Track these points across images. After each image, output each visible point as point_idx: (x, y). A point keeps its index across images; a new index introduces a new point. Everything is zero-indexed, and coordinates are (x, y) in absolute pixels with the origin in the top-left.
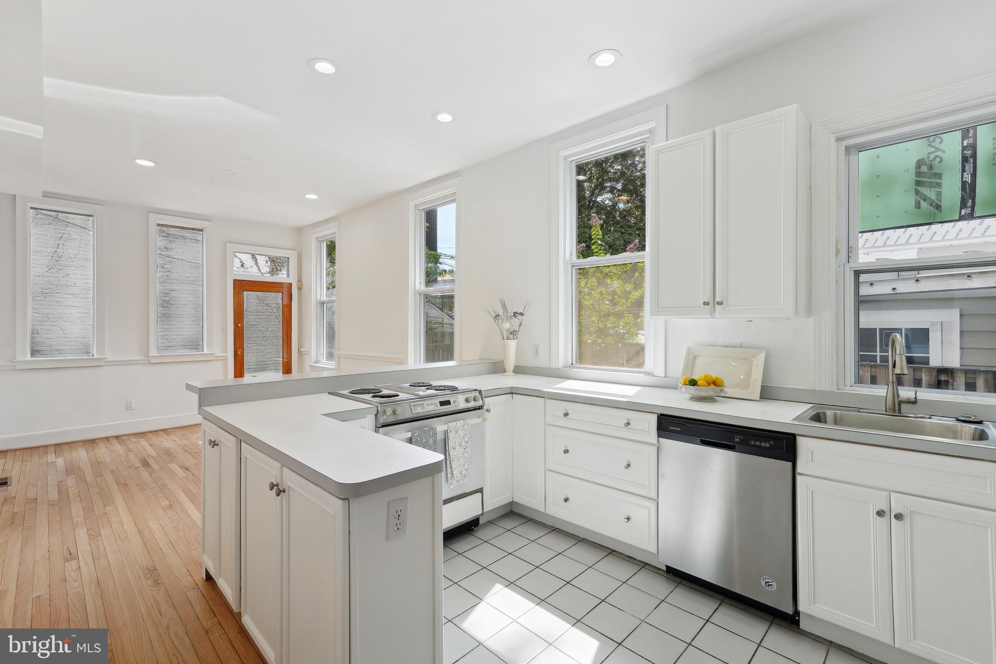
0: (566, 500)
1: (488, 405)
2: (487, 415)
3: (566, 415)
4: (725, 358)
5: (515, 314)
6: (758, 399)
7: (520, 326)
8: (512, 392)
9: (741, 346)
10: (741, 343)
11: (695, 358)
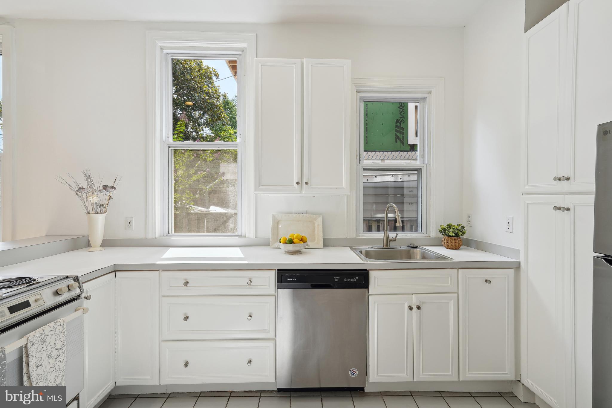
0: (186, 364)
1: (87, 292)
2: (86, 304)
3: (186, 283)
4: (298, 221)
5: (105, 188)
6: (322, 247)
7: (109, 200)
8: (115, 270)
9: (307, 213)
10: (307, 211)
11: (278, 222)
